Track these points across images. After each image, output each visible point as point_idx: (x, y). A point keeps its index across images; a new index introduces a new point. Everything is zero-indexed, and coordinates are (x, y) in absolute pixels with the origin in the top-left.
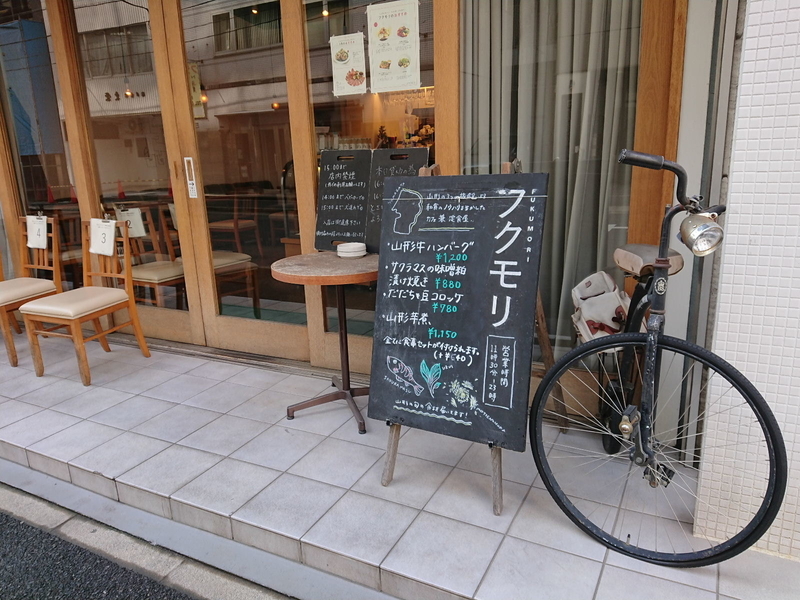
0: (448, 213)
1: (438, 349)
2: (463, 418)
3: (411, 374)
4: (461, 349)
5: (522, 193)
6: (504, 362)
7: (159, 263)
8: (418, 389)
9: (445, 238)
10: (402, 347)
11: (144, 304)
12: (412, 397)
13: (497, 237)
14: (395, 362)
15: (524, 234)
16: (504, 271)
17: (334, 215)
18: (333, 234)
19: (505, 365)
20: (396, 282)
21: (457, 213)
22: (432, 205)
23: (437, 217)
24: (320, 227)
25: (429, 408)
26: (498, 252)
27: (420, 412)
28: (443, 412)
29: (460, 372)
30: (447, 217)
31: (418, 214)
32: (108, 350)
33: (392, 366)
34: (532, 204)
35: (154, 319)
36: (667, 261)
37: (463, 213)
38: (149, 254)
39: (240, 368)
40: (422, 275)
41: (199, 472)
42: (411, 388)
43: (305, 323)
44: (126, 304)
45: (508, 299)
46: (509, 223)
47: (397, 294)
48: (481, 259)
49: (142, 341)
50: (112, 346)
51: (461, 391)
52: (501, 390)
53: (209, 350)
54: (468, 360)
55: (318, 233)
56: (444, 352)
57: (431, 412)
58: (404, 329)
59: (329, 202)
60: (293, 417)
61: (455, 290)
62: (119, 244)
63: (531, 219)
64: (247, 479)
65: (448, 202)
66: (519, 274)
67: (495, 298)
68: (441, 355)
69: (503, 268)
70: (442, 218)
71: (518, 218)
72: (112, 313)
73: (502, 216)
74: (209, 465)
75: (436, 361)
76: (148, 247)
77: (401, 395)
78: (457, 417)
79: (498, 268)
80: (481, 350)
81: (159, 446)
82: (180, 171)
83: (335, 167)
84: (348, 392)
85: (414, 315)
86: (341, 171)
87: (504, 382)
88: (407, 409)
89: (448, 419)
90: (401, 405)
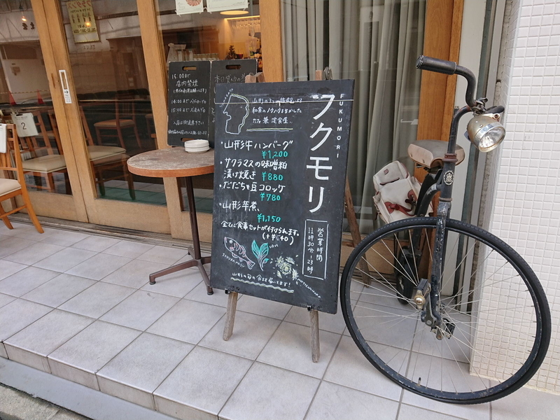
0: (270, 116)
1: (266, 231)
2: (287, 287)
3: (244, 252)
4: (284, 231)
5: (332, 97)
6: (319, 241)
7: (51, 156)
8: (250, 264)
9: (269, 137)
10: (236, 229)
11: (41, 190)
12: (245, 271)
13: (312, 137)
14: (231, 242)
15: (334, 134)
16: (318, 165)
17: (182, 116)
18: (182, 132)
19: (320, 243)
20: (229, 176)
21: (278, 116)
22: (257, 108)
23: (262, 119)
24: (171, 126)
25: (260, 279)
26: (313, 149)
27: (252, 283)
28: (271, 282)
29: (283, 250)
30: (270, 120)
31: (246, 116)
32: (11, 228)
33: (229, 245)
34: (340, 108)
35: (46, 201)
36: (455, 156)
37: (283, 115)
38: (43, 148)
39: (115, 240)
40: (251, 170)
41: (74, 334)
42: (244, 263)
43: (165, 204)
44: (20, 192)
45: (322, 189)
46: (322, 124)
47: (231, 186)
48: (299, 155)
49: (35, 218)
50: (14, 225)
51: (285, 265)
52: (316, 264)
53: (91, 226)
54: (290, 240)
55: (170, 132)
56: (270, 234)
57: (261, 282)
58: (237, 215)
59: (177, 106)
60: (155, 283)
61: (279, 182)
62: (10, 145)
63: (340, 121)
64: (113, 338)
65: (270, 105)
66: (330, 168)
67: (311, 188)
68: (268, 236)
69: (317, 163)
70: (266, 120)
71: (330, 120)
72: (14, 197)
73: (316, 118)
74: (82, 327)
75: (265, 241)
76: (41, 142)
77: (236, 268)
78: (282, 287)
79: (313, 163)
80: (299, 232)
81: (45, 310)
82: (56, 81)
83: (181, 76)
84: (199, 261)
85: (246, 203)
86: (186, 79)
87: (319, 257)
88: (242, 280)
89: (275, 288)
90: (237, 277)
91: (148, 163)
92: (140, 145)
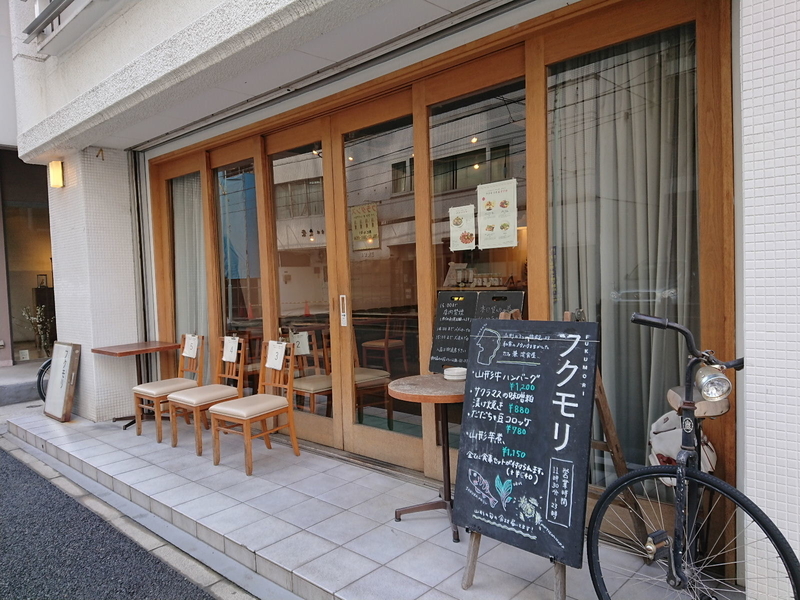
0: (520, 350)
1: (510, 466)
2: (529, 532)
3: (487, 487)
4: (529, 469)
5: (578, 337)
6: (563, 482)
7: (318, 376)
8: (493, 501)
9: (517, 370)
10: (481, 461)
11: (303, 410)
12: (487, 508)
13: (559, 373)
14: (475, 475)
15: (580, 371)
16: (564, 402)
17: (446, 344)
18: (443, 359)
19: (565, 486)
20: (477, 405)
21: (527, 350)
22: (507, 342)
23: (511, 353)
24: (434, 352)
25: (502, 520)
26: (559, 385)
27: (494, 523)
28: (513, 525)
29: (525, 489)
30: (519, 354)
31: (497, 349)
32: (270, 447)
33: (473, 478)
34: (586, 347)
35: (306, 423)
36: (693, 404)
37: (531, 351)
38: (312, 368)
39: (367, 471)
40: (498, 400)
41: (318, 555)
42: (487, 500)
43: (421, 436)
44: (285, 410)
45: (568, 426)
46: (568, 362)
47: (478, 415)
48: (546, 390)
49: (295, 441)
50: (273, 445)
51: (528, 506)
52: (561, 508)
53: (345, 453)
54: (534, 478)
55: (432, 358)
56: (515, 470)
57: (503, 523)
58: (483, 446)
59: (442, 333)
60: (400, 520)
61: (525, 415)
62: (286, 361)
63: (586, 360)
64: (353, 565)
65: (520, 341)
66: (576, 405)
67: (557, 425)
68: (512, 472)
69: (563, 399)
70: (515, 353)
71: (575, 358)
72: (276, 415)
73: (562, 355)
74: (327, 551)
75: (508, 478)
76: (310, 361)
77: (479, 505)
78: (524, 531)
79: (559, 399)
80: (545, 470)
81: (291, 530)
82: (336, 305)
83: (448, 305)
84: (448, 503)
85: (492, 434)
86: (453, 309)
87: (564, 501)
88: (483, 519)
89: (517, 532)
90: (478, 515)
91: (407, 388)
92: (406, 370)
